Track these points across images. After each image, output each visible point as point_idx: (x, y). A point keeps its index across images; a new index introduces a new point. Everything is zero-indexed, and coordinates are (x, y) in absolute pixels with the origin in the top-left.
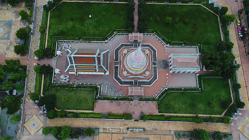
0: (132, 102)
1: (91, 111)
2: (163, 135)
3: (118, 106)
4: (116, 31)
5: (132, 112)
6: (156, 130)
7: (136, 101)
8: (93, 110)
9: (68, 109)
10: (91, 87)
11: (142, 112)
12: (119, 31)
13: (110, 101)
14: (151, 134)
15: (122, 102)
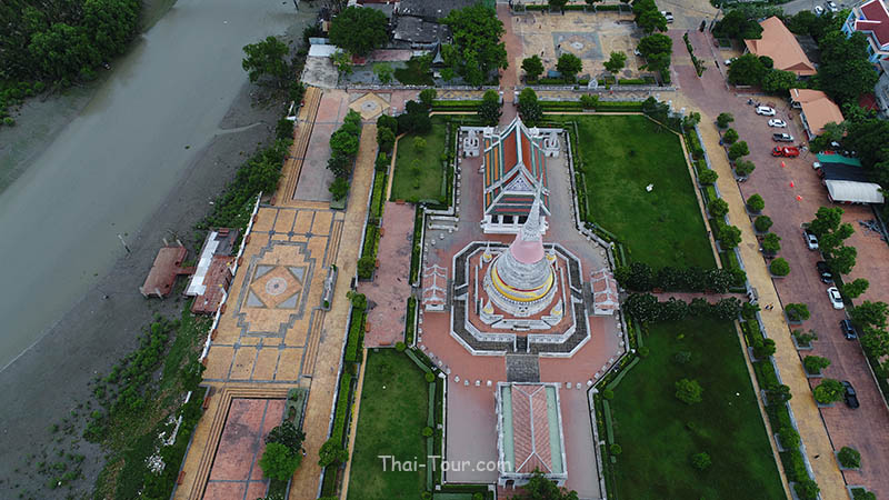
0: (406, 281)
1: (388, 197)
2: (304, 355)
3: (398, 252)
4: (617, 247)
5: (379, 281)
6: (322, 340)
7: (407, 293)
8: (390, 200)
9: (398, 156)
10: (449, 195)
11: (376, 305)
12: (620, 253)
13: (411, 233)
14: (311, 323)
15: (407, 259)
